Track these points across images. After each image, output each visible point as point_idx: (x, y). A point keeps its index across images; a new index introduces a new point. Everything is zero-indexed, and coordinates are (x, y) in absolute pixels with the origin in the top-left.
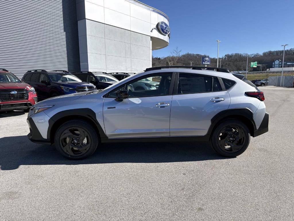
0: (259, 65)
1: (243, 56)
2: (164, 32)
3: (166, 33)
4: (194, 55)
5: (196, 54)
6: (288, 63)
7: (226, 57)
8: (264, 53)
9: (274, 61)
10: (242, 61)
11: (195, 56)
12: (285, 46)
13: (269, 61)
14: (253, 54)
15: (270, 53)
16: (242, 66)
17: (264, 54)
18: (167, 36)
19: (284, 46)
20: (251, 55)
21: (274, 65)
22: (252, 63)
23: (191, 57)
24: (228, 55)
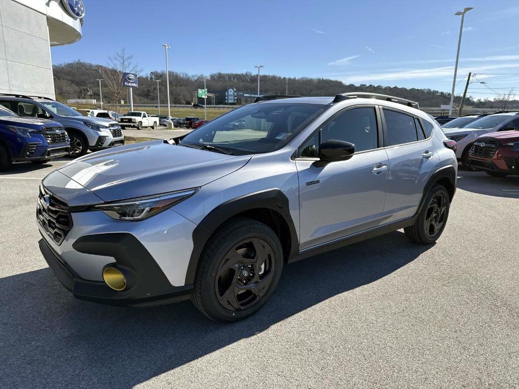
0: (210, 95)
1: (180, 77)
2: (74, 11)
3: (78, 14)
4: (91, 66)
5: (96, 64)
6: (245, 95)
7: (153, 77)
8: (211, 75)
9: (227, 90)
10: (181, 85)
11: (94, 68)
12: (259, 68)
13: (220, 89)
14: (195, 76)
15: (221, 76)
16: (181, 94)
17: (212, 77)
18: (78, 20)
19: (257, 68)
20: (193, 76)
21: (228, 96)
22: (200, 91)
23: (87, 69)
24: (156, 72)
